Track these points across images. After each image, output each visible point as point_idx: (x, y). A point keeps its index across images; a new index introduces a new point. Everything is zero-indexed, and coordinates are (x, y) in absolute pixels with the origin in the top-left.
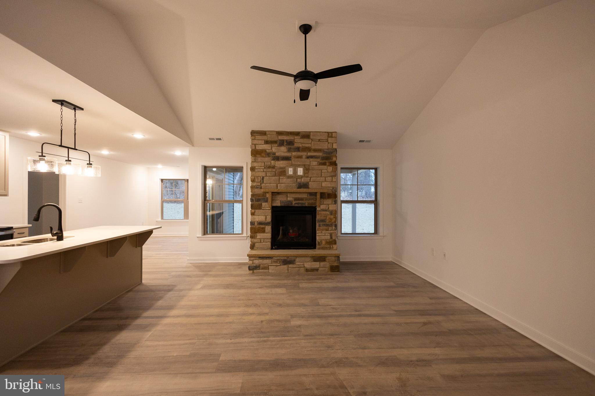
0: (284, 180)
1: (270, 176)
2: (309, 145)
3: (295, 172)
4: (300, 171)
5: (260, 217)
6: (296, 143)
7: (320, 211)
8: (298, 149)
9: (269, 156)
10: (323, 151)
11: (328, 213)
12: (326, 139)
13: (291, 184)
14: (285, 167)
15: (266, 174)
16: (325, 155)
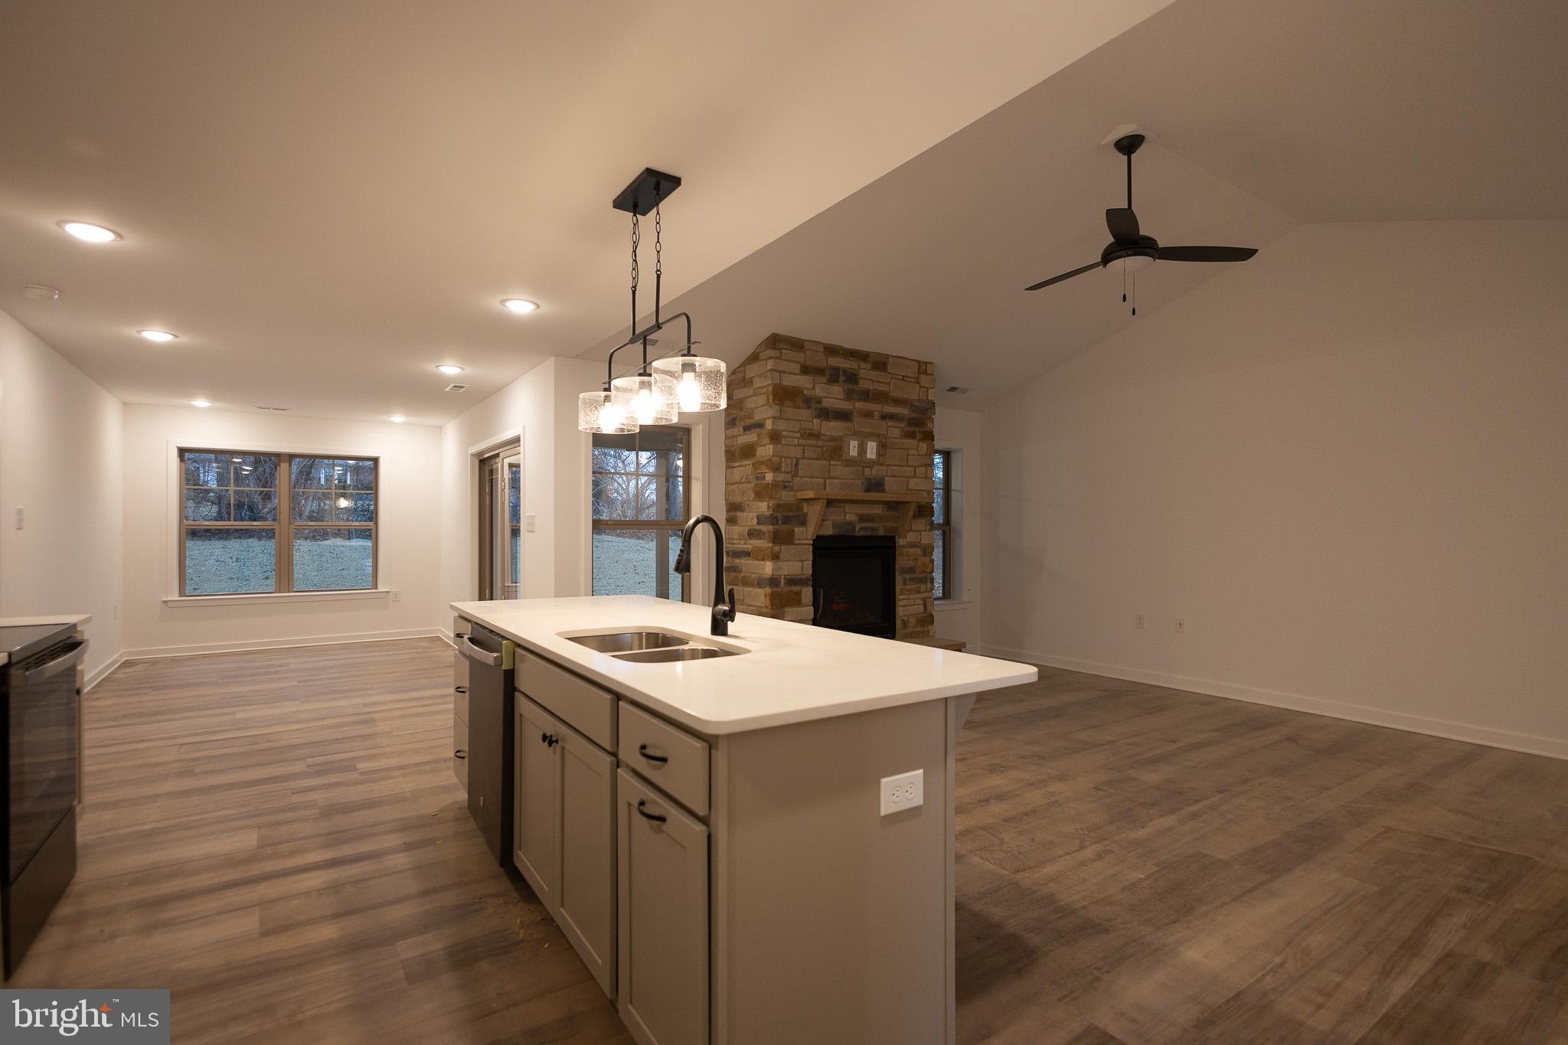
0: (838, 469)
1: (810, 459)
2: (885, 388)
3: (862, 450)
4: (872, 450)
5: (790, 563)
6: (862, 378)
7: (904, 547)
8: (866, 395)
9: (809, 407)
10: (911, 403)
11: (918, 551)
12: (914, 378)
13: (853, 481)
14: (843, 436)
15: (804, 453)
16: (913, 415)
